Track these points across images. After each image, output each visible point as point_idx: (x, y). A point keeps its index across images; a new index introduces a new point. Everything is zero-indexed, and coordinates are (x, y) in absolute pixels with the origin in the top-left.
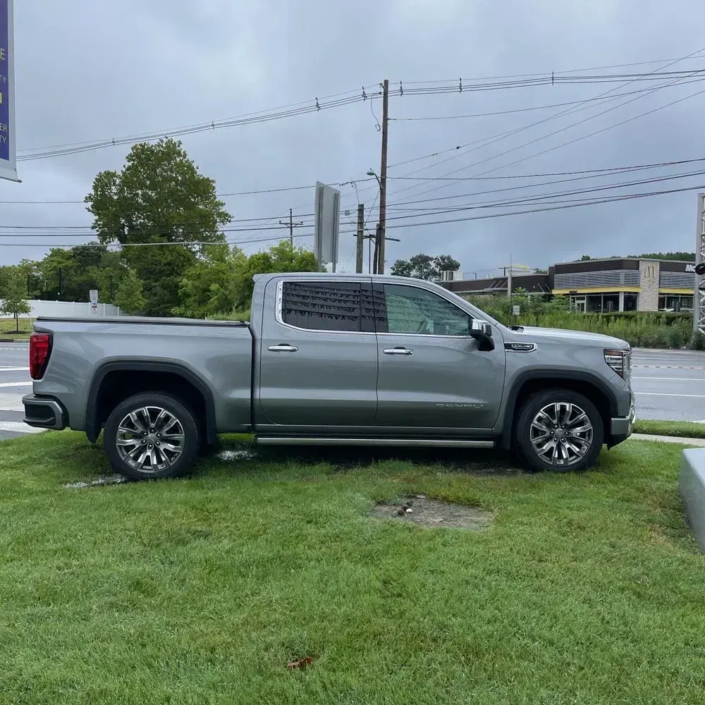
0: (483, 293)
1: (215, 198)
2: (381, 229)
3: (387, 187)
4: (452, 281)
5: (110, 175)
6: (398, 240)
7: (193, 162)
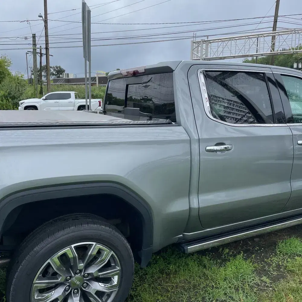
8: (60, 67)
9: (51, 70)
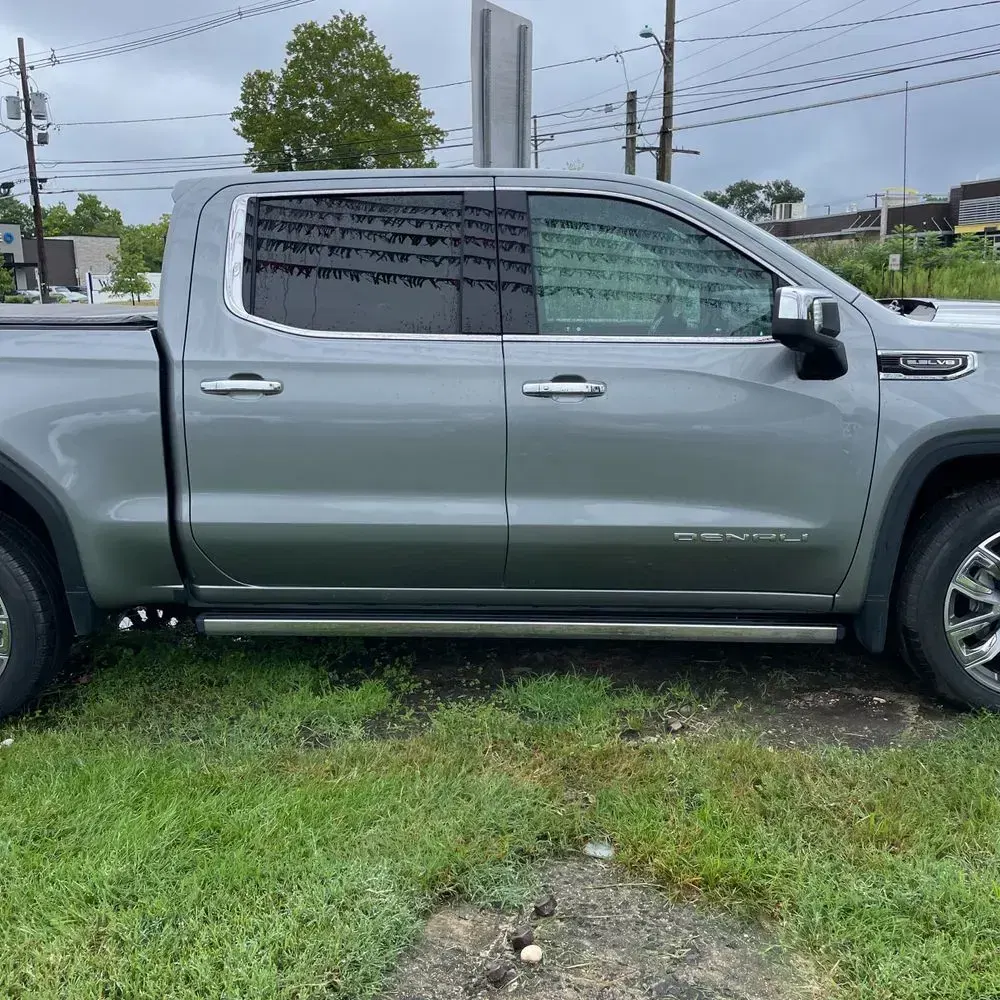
0: (840, 237)
1: (419, 105)
2: (665, 133)
3: (675, 57)
4: (788, 220)
5: (264, 77)
6: (696, 153)
7: (384, 47)
8: (787, 184)
9: (759, 195)
